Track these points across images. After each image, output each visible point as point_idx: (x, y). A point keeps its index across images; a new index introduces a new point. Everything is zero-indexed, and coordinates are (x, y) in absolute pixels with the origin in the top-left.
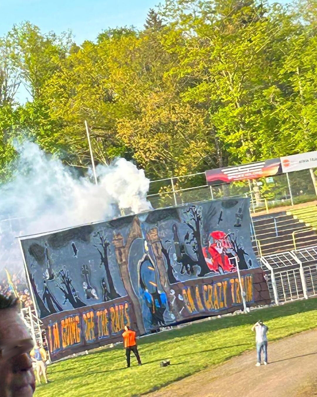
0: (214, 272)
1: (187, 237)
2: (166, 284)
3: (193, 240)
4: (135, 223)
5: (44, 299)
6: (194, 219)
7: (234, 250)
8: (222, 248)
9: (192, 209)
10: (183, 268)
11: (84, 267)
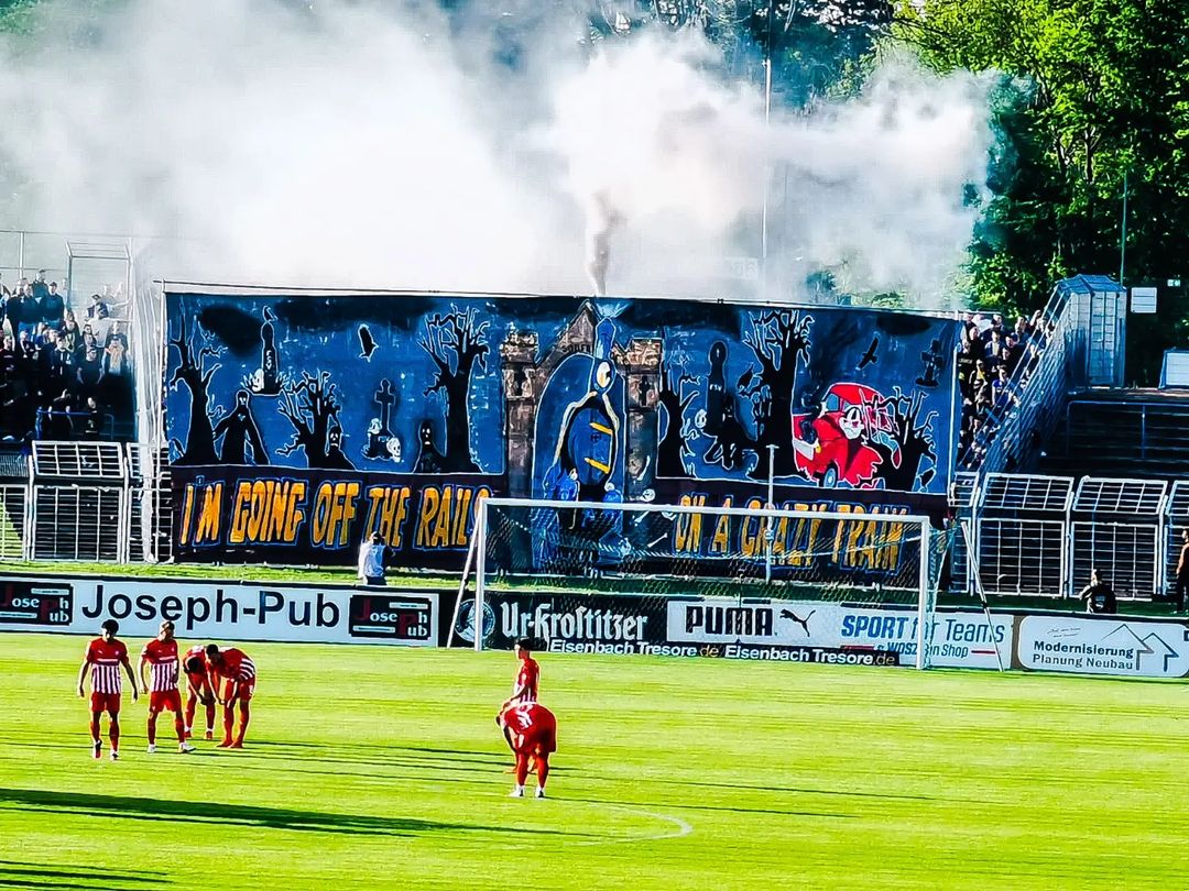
0: (805, 477)
1: (745, 380)
2: (642, 474)
3: (758, 389)
4: (585, 318)
5: (219, 430)
6: (783, 343)
7: (899, 439)
8: (861, 427)
9: (778, 317)
10: (717, 447)
11: (386, 386)
